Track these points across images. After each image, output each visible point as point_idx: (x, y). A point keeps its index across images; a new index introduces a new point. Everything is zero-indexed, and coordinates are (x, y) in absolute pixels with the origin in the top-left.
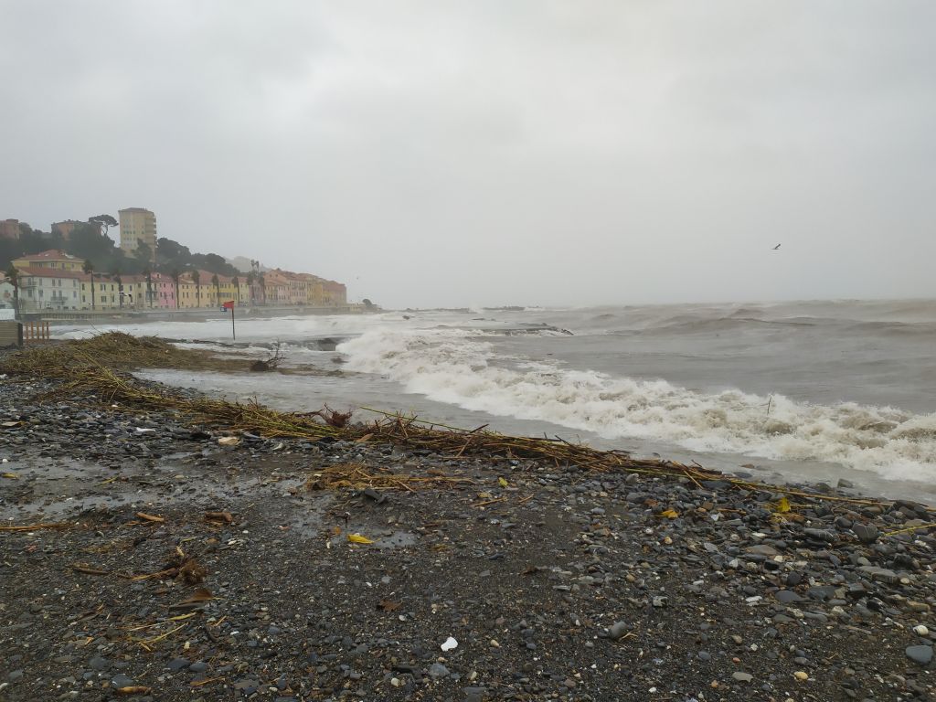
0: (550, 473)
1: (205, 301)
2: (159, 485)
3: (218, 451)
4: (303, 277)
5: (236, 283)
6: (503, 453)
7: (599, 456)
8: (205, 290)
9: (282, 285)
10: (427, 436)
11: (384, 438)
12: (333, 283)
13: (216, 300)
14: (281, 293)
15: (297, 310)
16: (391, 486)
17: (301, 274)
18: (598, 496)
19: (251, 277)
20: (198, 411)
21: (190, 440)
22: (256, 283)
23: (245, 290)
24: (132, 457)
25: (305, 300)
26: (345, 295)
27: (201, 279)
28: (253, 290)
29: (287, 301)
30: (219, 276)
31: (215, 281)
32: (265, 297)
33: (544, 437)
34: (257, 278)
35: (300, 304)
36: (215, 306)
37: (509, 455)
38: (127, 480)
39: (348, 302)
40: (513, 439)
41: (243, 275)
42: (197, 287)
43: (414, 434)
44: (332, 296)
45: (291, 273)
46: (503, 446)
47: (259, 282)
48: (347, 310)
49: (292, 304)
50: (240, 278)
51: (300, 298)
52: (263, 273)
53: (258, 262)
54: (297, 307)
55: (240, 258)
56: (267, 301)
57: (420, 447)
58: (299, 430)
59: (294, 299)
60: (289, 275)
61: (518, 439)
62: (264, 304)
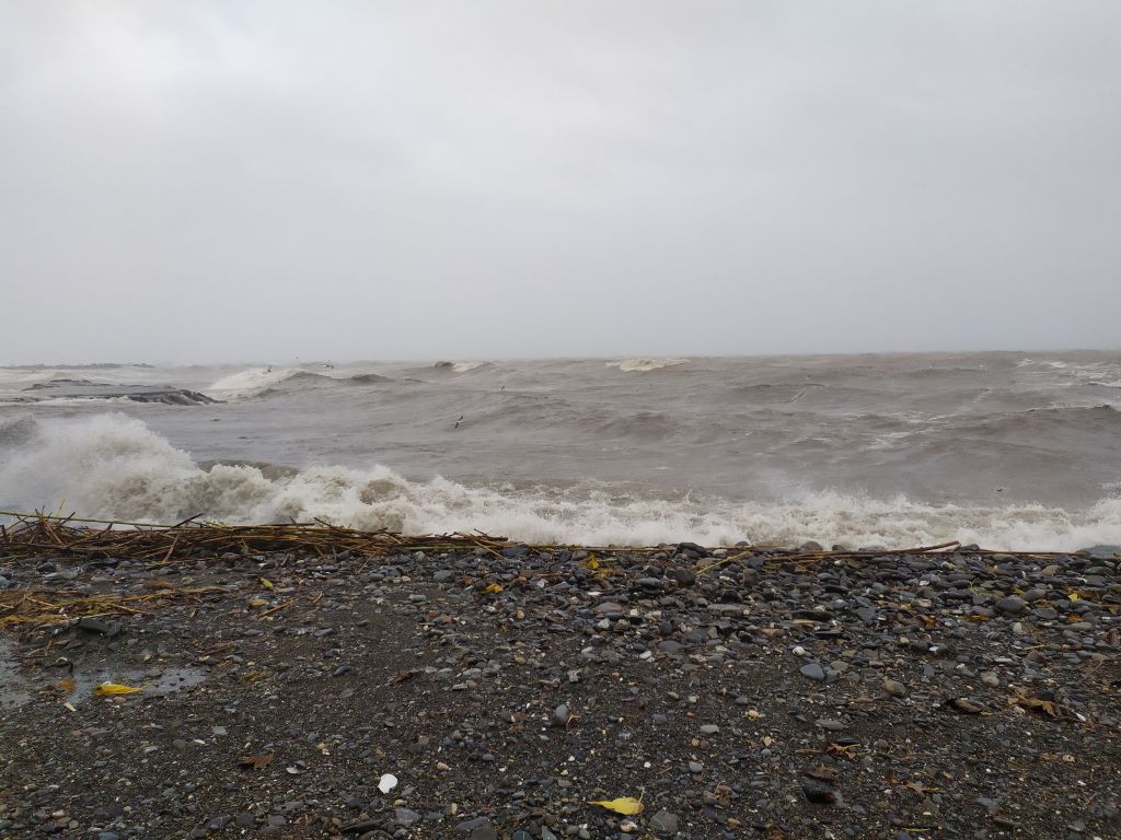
0: (321, 566)
6: (236, 549)
7: (368, 536)
10: (105, 539)
11: (22, 550)
16: (101, 611)
18: (402, 582)
33: (290, 522)
37: (245, 549)
40: (249, 529)
43: (72, 536)
46: (232, 540)
57: (96, 555)
61: (257, 528)
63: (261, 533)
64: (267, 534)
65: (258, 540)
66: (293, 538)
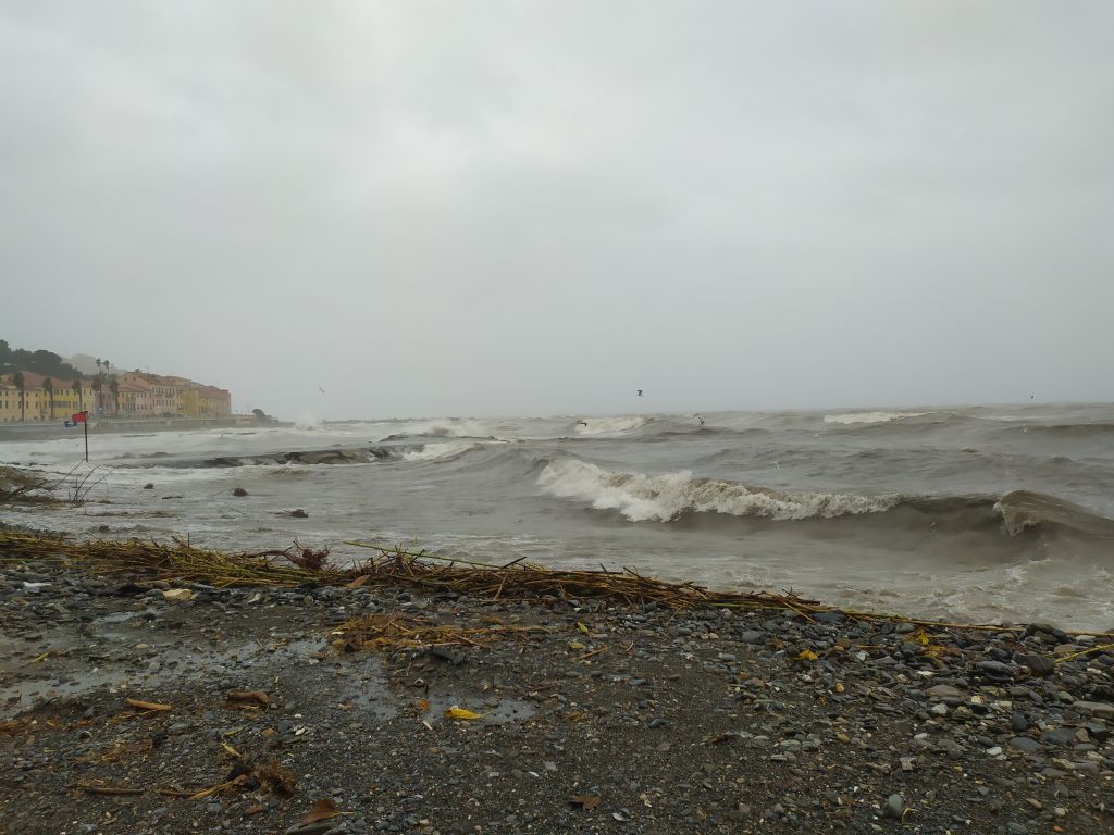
0: (632, 615)
1: (32, 412)
2: (121, 660)
3: (172, 609)
4: (171, 381)
5: (77, 388)
6: (554, 593)
7: (674, 589)
8: (32, 398)
9: (142, 391)
10: (446, 575)
11: (385, 580)
12: (212, 389)
13: (49, 410)
14: (140, 401)
15: (164, 423)
16: (447, 641)
17: (168, 377)
18: (710, 639)
19: (98, 382)
20: (97, 556)
21: (116, 596)
22: (105, 390)
23: (89, 399)
24: (50, 622)
25: (173, 410)
26: (229, 404)
27: (26, 384)
28: (101, 398)
29: (149, 412)
30: (53, 380)
31: (48, 387)
32: (117, 405)
33: (601, 569)
34: (107, 384)
35: (167, 415)
36: (47, 417)
37: (562, 593)
38: (67, 655)
39: (233, 412)
40: (565, 574)
41: (86, 378)
42: (21, 394)
43: (421, 571)
44: (212, 405)
45: (154, 376)
46: (551, 583)
47: (110, 387)
48: (232, 422)
49: (154, 416)
50: (82, 382)
51: (167, 408)
52: (114, 377)
53: (107, 363)
54: (164, 419)
55: (79, 356)
56: (121, 412)
57: (442, 589)
58: (261, 576)
59: (158, 410)
60: (152, 378)
61: (571, 574)
62: (116, 416)
63: (576, 579)
64: (580, 579)
65: (574, 585)
66: (604, 586)
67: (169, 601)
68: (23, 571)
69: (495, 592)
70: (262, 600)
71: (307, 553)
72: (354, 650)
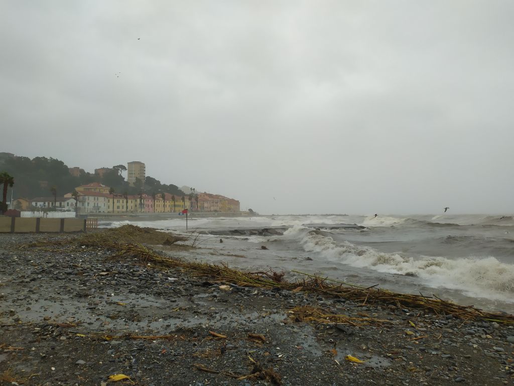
0: (439, 320)
1: (167, 209)
2: (205, 314)
3: (223, 294)
4: (217, 197)
5: (183, 200)
6: (395, 304)
7: (462, 309)
8: (168, 203)
9: (206, 201)
10: (339, 290)
11: (310, 289)
12: (233, 200)
13: (173, 208)
14: (206, 205)
15: (214, 214)
16: (343, 322)
17: (216, 195)
18: (487, 338)
19: (191, 197)
21: (201, 286)
22: (193, 200)
23: (188, 204)
24: (179, 295)
25: (218, 209)
26: (239, 207)
27: (166, 197)
28: (192, 203)
29: (209, 210)
30: (175, 196)
31: (173, 199)
32: (198, 207)
33: (420, 295)
34: (194, 197)
35: (216, 211)
36: (172, 211)
37: (399, 305)
38: (185, 309)
39: (241, 210)
40: (400, 295)
41: (187, 195)
42: (164, 202)
43: (326, 287)
44: (232, 207)
45: (211, 195)
46: (393, 299)
47: (195, 199)
48: (240, 214)
49: (211, 211)
50: (185, 197)
51: (215, 208)
52: (196, 194)
53: (194, 189)
54: (214, 213)
55: (185, 186)
56: (199, 209)
57: (337, 296)
58: (256, 283)
59: (212, 209)
60: (210, 196)
61: (404, 295)
62: (197, 211)
63: (406, 298)
64: (408, 299)
65: (405, 301)
66: (423, 303)
67: (222, 290)
68: (167, 273)
69: (363, 301)
70: (258, 293)
71: (275, 274)
72: (299, 321)
